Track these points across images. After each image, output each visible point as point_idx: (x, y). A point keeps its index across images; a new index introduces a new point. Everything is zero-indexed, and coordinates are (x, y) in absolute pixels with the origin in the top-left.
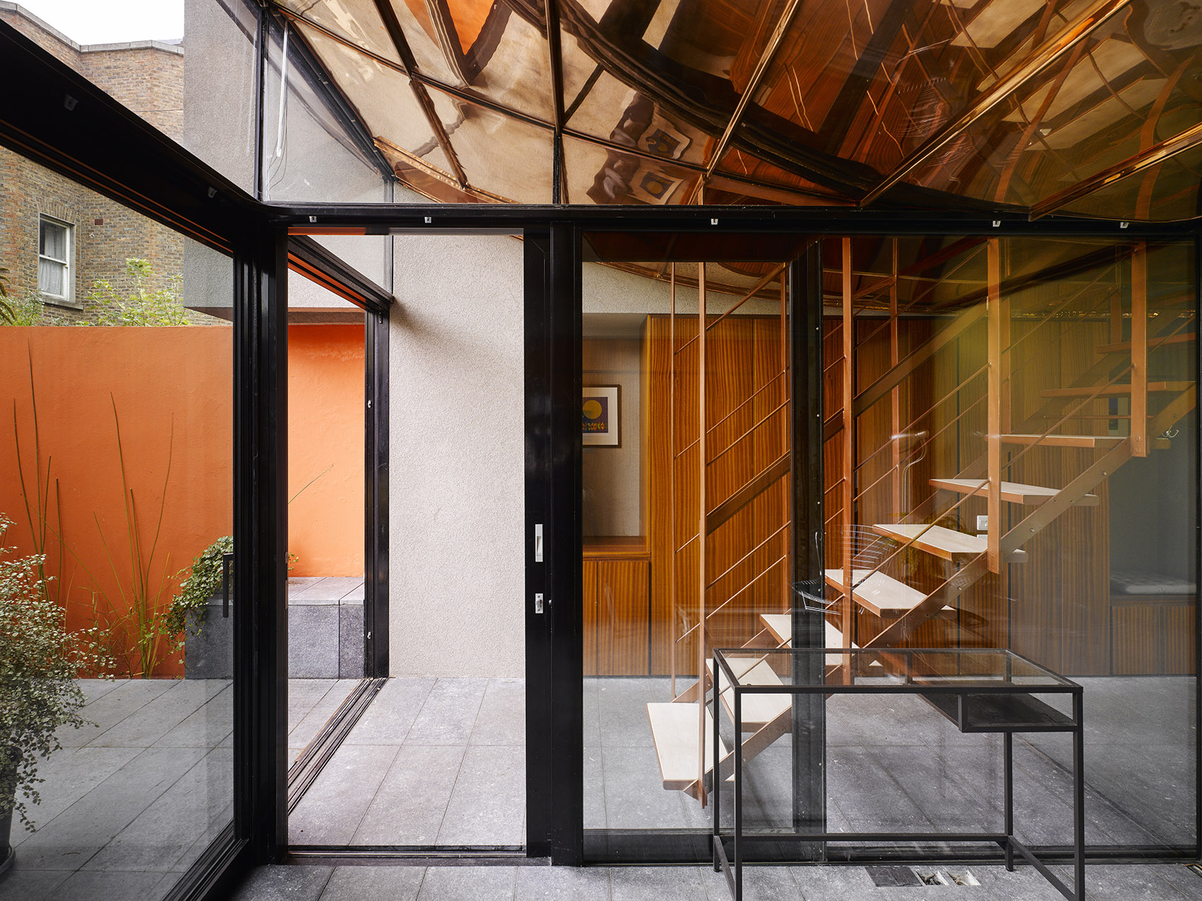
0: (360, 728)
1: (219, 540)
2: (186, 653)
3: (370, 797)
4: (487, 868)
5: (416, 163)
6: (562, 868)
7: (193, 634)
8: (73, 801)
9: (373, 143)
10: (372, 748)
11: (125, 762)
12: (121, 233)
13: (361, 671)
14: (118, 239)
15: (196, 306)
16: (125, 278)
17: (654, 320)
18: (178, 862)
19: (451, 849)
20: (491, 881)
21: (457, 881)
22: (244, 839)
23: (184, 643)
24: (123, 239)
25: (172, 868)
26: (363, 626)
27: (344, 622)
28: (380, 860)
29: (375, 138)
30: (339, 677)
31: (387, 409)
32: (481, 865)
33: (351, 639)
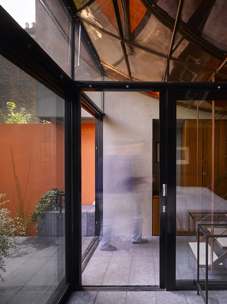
0: (97, 251)
1: (47, 192)
2: (38, 228)
3: (104, 271)
4: (146, 292)
5: (114, 69)
6: (169, 292)
7: (40, 222)
8: (10, 273)
9: (100, 63)
10: (102, 257)
11: (24, 261)
12: (2, 94)
13: (94, 234)
14: (1, 96)
15: (40, 116)
16: (4, 109)
17: (188, 122)
18: (48, 290)
19: (133, 286)
20: (148, 296)
21: (137, 296)
22: (69, 283)
23: (37, 225)
24: (3, 96)
25: (46, 292)
26: (94, 220)
27: (89, 218)
28: (111, 290)
29: (101, 61)
30: (87, 236)
31: (102, 150)
32: (144, 291)
33: (91, 224)
